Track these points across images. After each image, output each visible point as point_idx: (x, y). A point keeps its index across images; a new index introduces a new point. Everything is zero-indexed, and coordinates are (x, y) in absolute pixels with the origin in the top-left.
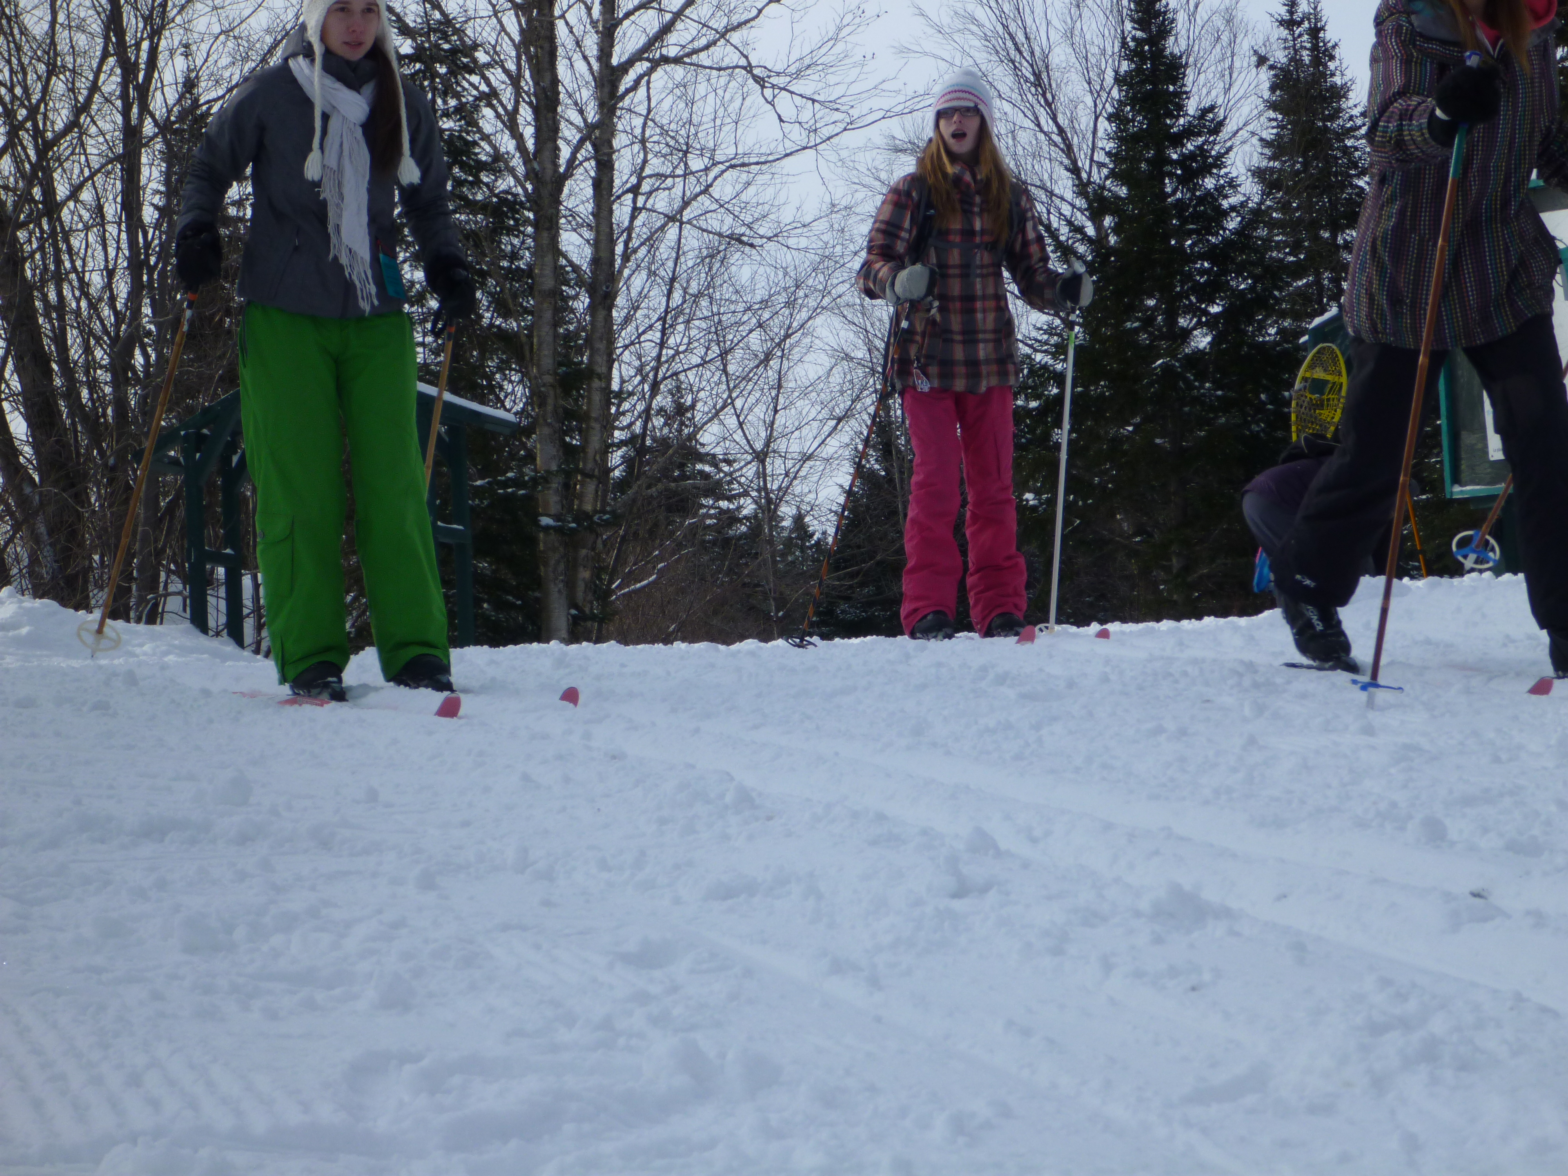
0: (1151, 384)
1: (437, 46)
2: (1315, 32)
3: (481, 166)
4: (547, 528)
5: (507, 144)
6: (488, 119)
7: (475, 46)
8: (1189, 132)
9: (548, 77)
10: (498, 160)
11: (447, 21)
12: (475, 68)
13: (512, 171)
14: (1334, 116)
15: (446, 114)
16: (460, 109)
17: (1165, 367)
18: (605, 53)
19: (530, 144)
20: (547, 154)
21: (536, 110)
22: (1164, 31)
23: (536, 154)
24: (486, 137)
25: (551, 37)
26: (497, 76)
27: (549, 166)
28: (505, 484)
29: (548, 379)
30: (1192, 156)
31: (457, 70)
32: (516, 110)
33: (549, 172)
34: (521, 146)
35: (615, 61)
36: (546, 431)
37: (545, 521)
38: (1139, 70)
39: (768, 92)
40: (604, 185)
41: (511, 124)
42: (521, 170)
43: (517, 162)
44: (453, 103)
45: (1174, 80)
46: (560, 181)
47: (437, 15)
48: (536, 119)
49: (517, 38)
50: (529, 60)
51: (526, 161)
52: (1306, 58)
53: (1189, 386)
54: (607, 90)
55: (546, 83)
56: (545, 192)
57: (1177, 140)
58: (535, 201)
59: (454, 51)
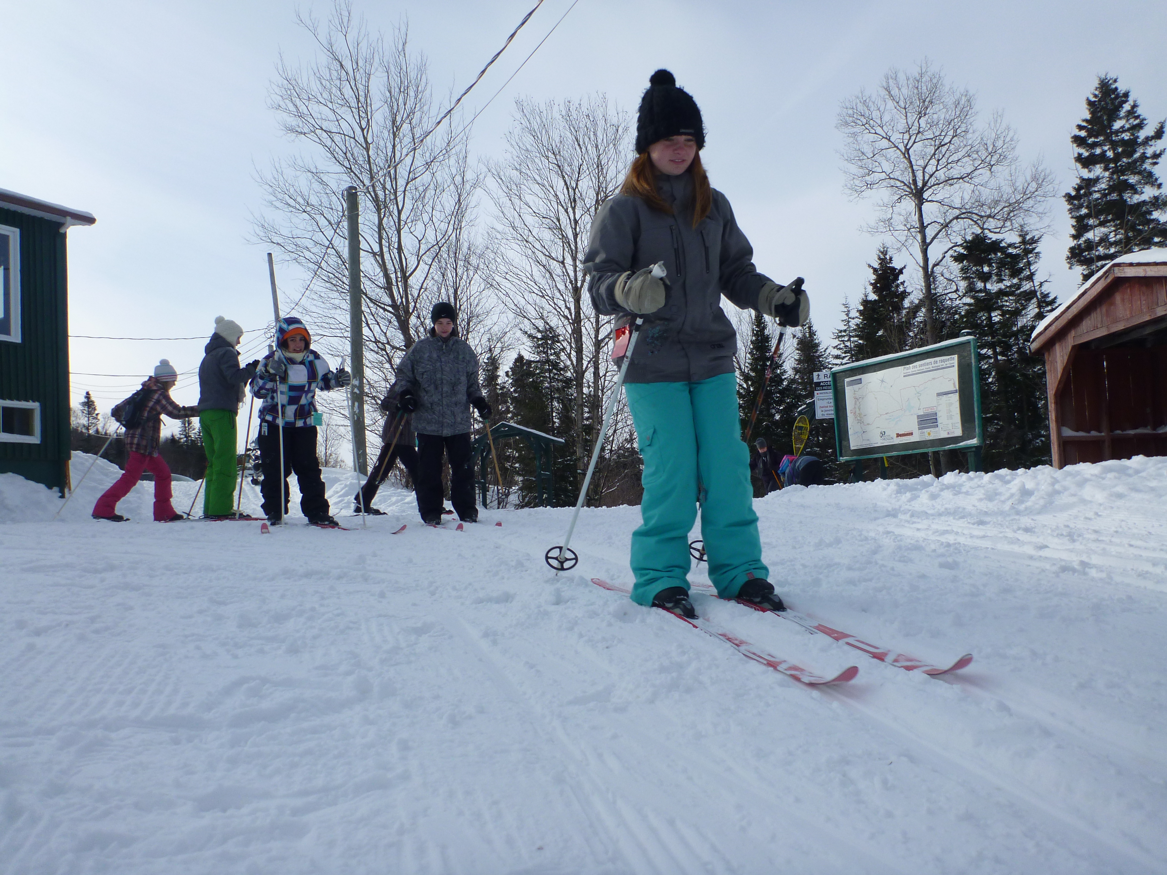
0: (762, 430)
1: (548, 336)
2: (810, 328)
3: (561, 369)
4: (580, 473)
5: (568, 363)
6: (563, 356)
7: (559, 335)
8: (772, 357)
9: (580, 343)
10: (566, 367)
11: (551, 328)
12: (558, 342)
13: (570, 371)
14: (816, 352)
15: (551, 355)
16: (555, 353)
18: (596, 336)
19: (575, 362)
20: (580, 365)
21: (576, 353)
22: (764, 328)
23: (576, 365)
24: (562, 361)
25: (581, 332)
26: (565, 344)
28: (568, 460)
29: (580, 430)
30: (773, 364)
31: (554, 342)
32: (571, 353)
33: (580, 370)
34: (572, 364)
35: (599, 339)
36: (580, 445)
37: (579, 471)
38: (757, 340)
40: (597, 374)
41: (569, 357)
42: (572, 370)
43: (571, 367)
44: (552, 351)
45: (768, 342)
46: (583, 373)
47: (547, 326)
48: (577, 356)
49: (570, 332)
50: (574, 338)
51: (574, 367)
52: (807, 335)
53: (773, 430)
54: (597, 346)
55: (579, 345)
56: (579, 377)
57: (769, 359)
58: (576, 379)
59: (553, 337)
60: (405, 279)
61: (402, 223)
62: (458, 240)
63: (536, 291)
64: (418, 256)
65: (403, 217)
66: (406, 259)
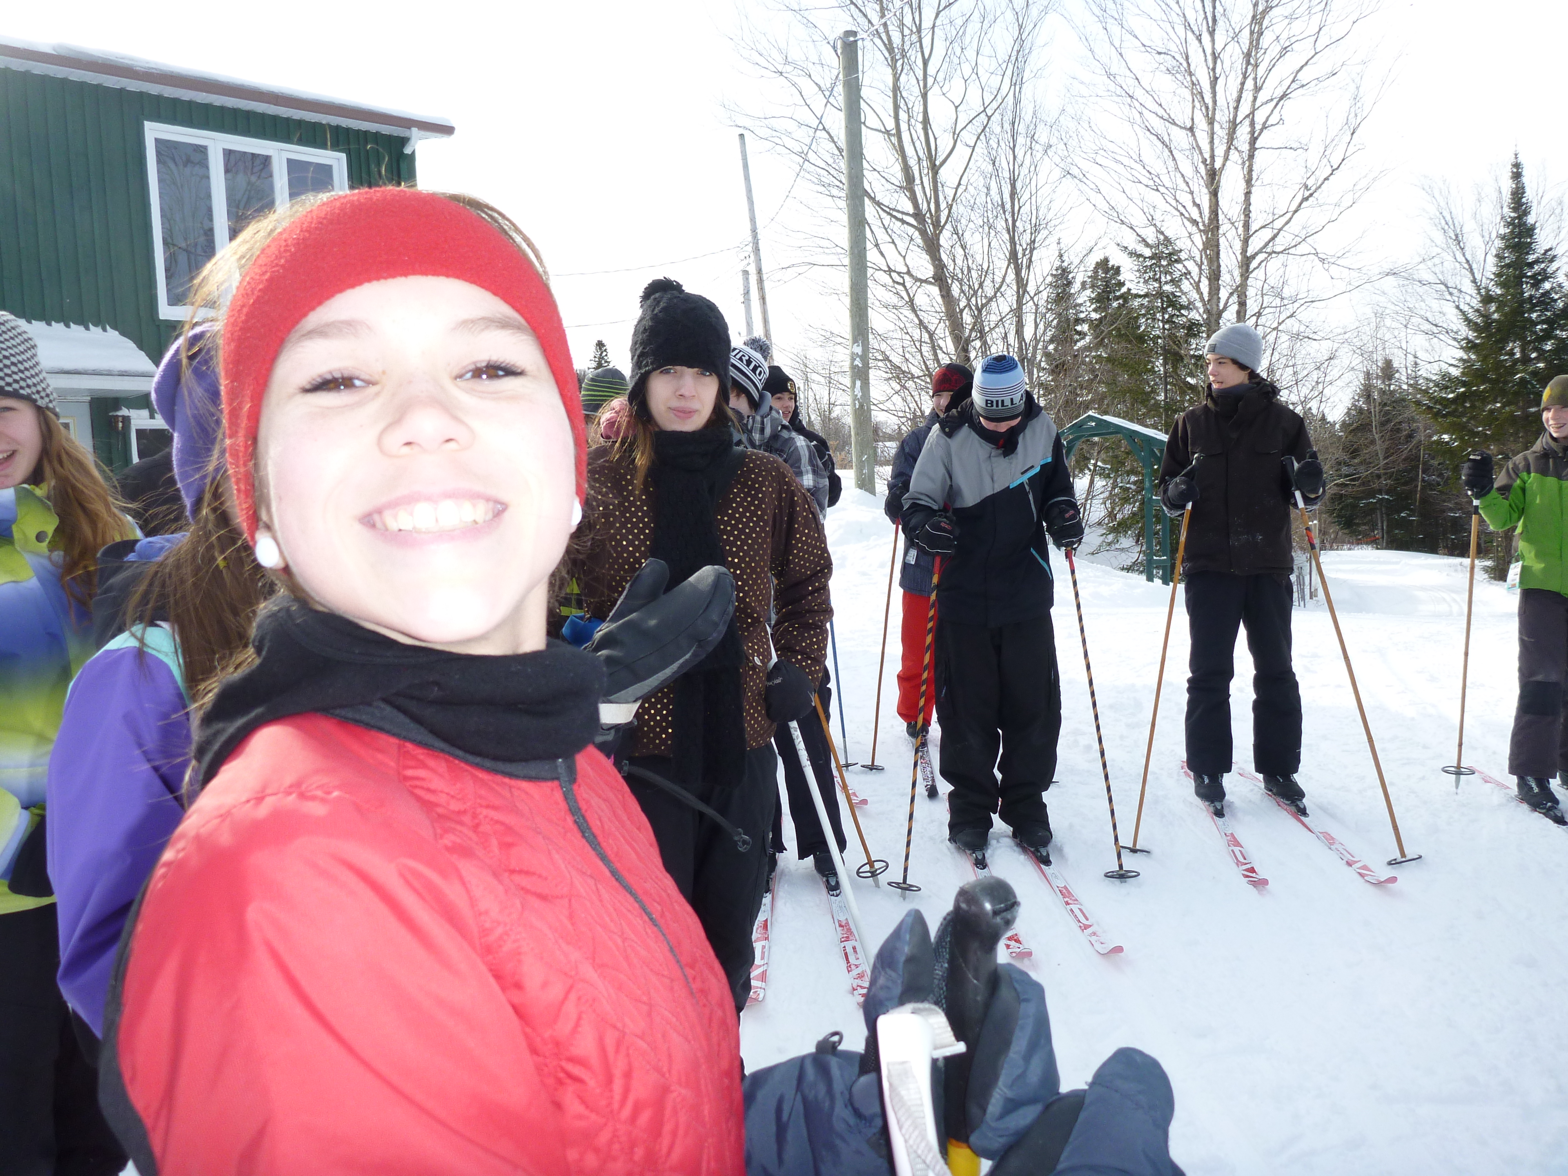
0: (1513, 386)
1: (1163, 252)
3: (1183, 307)
5: (1195, 296)
6: (1186, 285)
7: (1181, 251)
8: (1537, 261)
9: (1216, 264)
10: (1191, 304)
11: (1167, 239)
12: (1178, 261)
13: (1197, 309)
15: (1166, 283)
16: (1172, 281)
17: (1521, 379)
18: (1244, 251)
19: (1206, 297)
20: (1214, 301)
21: (1209, 280)
22: (1526, 213)
23: (1209, 300)
24: (1185, 294)
25: (1218, 245)
26: (1191, 266)
27: (1215, 306)
30: (1539, 274)
31: (1171, 263)
32: (1199, 281)
33: (1215, 309)
34: (1202, 299)
35: (1248, 254)
38: (1512, 232)
39: (1326, 266)
40: (1242, 314)
41: (1197, 286)
42: (1201, 310)
43: (1199, 304)
44: (1169, 278)
45: (1531, 236)
46: (1220, 314)
47: (1162, 237)
48: (1210, 285)
49: (1201, 247)
50: (1207, 256)
51: (1204, 305)
53: (1534, 387)
54: (1244, 268)
55: (1214, 267)
56: (1213, 320)
57: (1531, 265)
58: (1208, 323)
59: (1170, 254)
60: (935, 169)
61: (930, 81)
62: (1017, 102)
63: (1145, 181)
64: (954, 133)
65: (931, 70)
66: (936, 139)
